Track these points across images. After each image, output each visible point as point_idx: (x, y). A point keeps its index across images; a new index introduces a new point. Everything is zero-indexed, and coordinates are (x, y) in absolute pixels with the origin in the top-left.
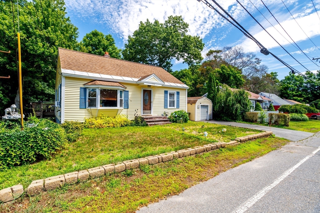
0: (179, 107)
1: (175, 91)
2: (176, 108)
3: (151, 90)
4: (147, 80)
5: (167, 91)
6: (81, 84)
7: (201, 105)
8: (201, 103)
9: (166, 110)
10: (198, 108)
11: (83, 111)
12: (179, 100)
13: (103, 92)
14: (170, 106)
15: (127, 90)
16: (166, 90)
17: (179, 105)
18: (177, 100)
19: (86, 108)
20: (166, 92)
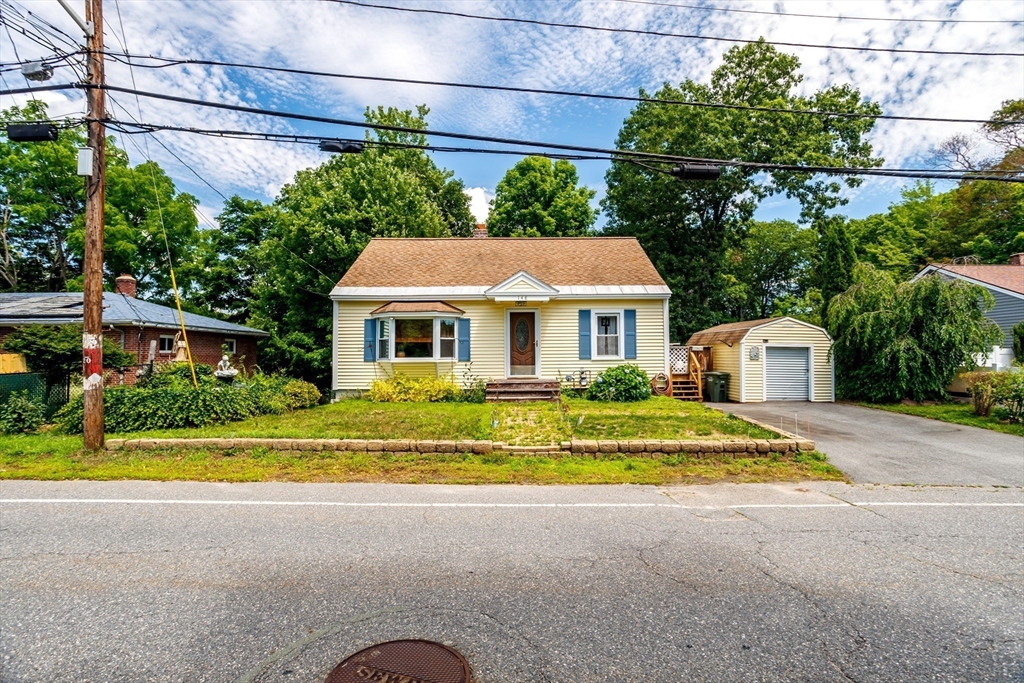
0: (635, 354)
1: (619, 311)
2: (623, 357)
3: (533, 313)
4: (502, 290)
5: (589, 312)
6: (366, 313)
7: (767, 348)
8: (766, 341)
9: (586, 365)
10: (754, 357)
11: (370, 365)
12: (635, 336)
13: (400, 325)
14: (599, 353)
15: (465, 316)
16: (584, 307)
17: (635, 350)
18: (626, 336)
19: (374, 361)
20: (585, 315)
